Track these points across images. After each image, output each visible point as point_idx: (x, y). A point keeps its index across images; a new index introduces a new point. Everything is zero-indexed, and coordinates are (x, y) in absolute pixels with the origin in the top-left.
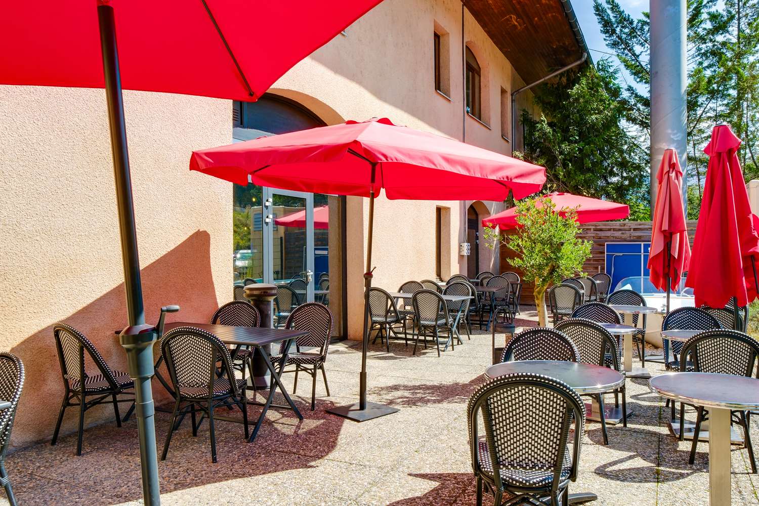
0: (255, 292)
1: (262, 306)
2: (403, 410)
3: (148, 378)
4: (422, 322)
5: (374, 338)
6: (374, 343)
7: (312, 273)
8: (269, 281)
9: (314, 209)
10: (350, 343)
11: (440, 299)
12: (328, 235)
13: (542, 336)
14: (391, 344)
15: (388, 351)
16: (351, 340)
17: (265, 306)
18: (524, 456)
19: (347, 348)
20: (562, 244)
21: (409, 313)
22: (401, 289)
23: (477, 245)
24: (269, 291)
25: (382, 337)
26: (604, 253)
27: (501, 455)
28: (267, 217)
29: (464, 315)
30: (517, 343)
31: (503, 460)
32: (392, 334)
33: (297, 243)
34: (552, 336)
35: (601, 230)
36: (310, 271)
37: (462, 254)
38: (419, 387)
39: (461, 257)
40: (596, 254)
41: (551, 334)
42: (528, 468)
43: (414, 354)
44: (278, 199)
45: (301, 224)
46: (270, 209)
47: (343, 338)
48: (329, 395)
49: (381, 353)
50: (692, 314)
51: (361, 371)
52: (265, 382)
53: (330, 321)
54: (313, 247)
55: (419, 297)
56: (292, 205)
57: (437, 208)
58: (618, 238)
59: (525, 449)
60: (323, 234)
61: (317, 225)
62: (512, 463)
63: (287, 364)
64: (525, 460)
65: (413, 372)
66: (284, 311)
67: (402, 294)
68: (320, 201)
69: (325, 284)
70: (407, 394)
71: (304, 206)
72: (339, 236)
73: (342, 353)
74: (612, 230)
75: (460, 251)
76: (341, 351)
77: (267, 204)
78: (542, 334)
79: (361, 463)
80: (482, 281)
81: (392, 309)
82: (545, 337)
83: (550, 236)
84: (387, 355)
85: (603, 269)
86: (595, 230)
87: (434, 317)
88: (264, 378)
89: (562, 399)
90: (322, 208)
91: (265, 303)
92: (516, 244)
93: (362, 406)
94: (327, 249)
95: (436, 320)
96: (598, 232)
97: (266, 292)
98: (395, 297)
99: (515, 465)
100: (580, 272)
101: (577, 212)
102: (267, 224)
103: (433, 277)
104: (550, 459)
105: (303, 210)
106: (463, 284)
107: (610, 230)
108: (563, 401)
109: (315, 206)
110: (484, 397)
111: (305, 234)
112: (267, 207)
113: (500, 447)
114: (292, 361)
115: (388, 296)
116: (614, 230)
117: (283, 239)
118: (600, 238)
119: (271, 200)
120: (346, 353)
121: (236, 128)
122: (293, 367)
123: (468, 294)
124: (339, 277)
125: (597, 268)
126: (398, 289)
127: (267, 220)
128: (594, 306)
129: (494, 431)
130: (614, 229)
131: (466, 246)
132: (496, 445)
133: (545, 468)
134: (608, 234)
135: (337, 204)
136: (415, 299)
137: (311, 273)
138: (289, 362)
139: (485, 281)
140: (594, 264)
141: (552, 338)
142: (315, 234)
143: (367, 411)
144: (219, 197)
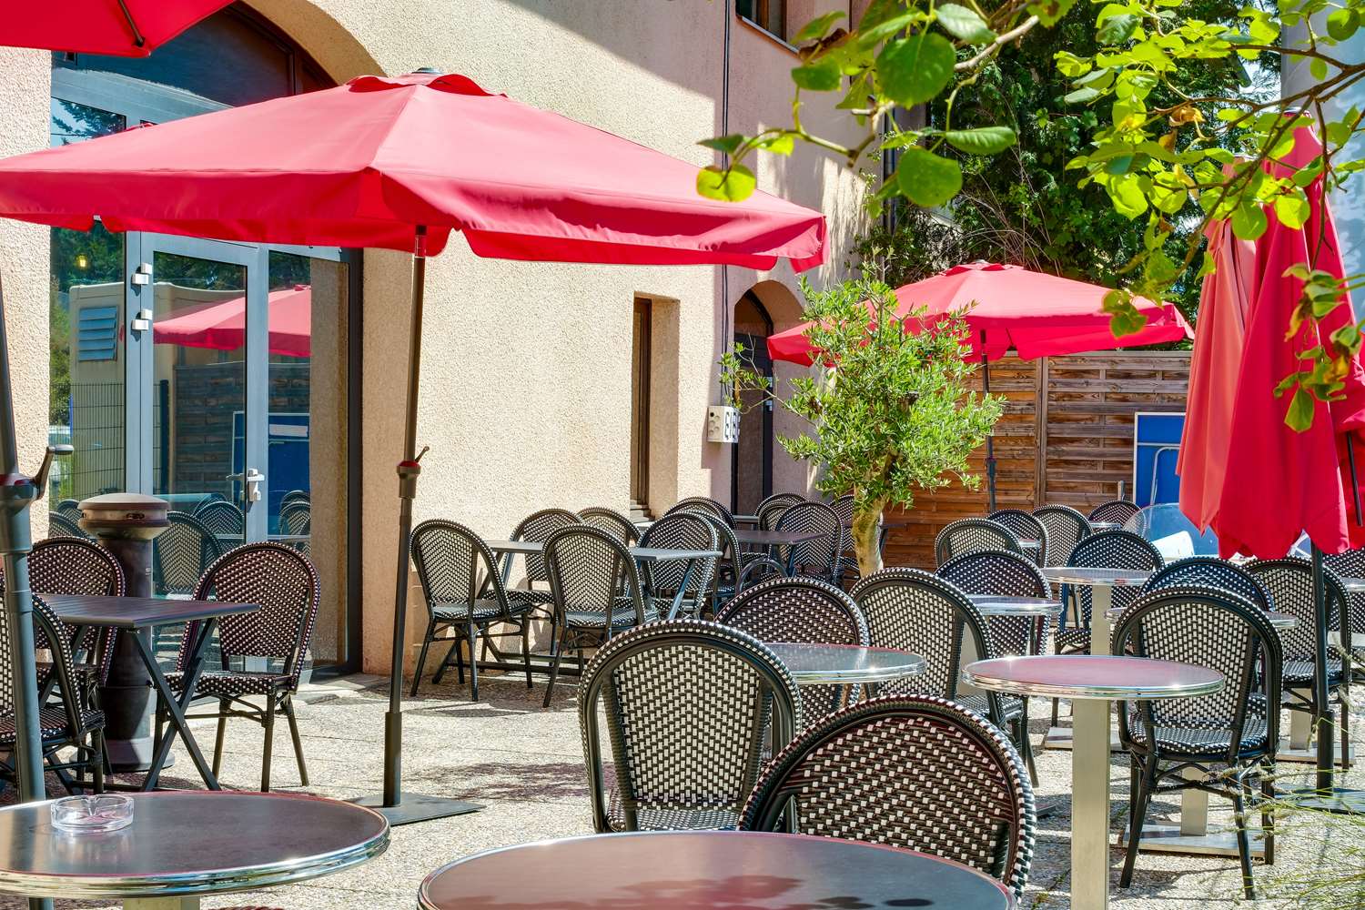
0: (110, 516)
1: (129, 554)
2: (494, 809)
3: (23, 555)
4: (569, 617)
5: (436, 667)
6: (436, 681)
7: (261, 478)
8: (140, 488)
9: (271, 295)
10: (372, 681)
11: (621, 554)
12: (307, 379)
13: (795, 596)
14: (484, 684)
15: (475, 699)
16: (371, 673)
17: (136, 554)
18: (682, 784)
19: (359, 691)
20: (912, 400)
21: (542, 597)
22: (520, 531)
23: (768, 415)
24: (147, 513)
25: (461, 665)
26: (1133, 443)
27: (640, 783)
28: (139, 316)
29: (694, 604)
30: (739, 612)
31: (644, 794)
32: (490, 658)
33: (213, 402)
34: (815, 596)
35: (1128, 375)
36: (255, 472)
37: (714, 438)
38: (547, 769)
39: (711, 449)
40: (1113, 445)
41: (813, 593)
42: (688, 804)
43: (546, 705)
44: (170, 267)
45: (230, 340)
46: (147, 294)
47: (348, 665)
48: (305, 782)
49: (453, 703)
50: (1208, 575)
51: (388, 710)
52: (132, 753)
53: (309, 591)
54: (266, 414)
55: (563, 546)
56: (197, 281)
57: (636, 299)
58: (1175, 400)
59: (684, 770)
60: (296, 373)
61: (279, 343)
62: (661, 797)
63: (195, 694)
64: (684, 792)
65: (534, 740)
66: (179, 589)
67: (522, 543)
68: (286, 272)
69: (298, 519)
70: (513, 780)
71: (240, 287)
72: (341, 375)
73: (345, 701)
74: (1159, 376)
75: (707, 431)
76: (343, 699)
77: (139, 279)
78: (794, 592)
79: (379, 890)
80: (764, 517)
81: (491, 587)
82: (800, 599)
83: (881, 379)
84: (471, 707)
85: (1128, 491)
86: (1111, 375)
87: (603, 601)
88: (130, 744)
89: (752, 671)
90: (292, 292)
91: (138, 544)
92: (807, 400)
93: (390, 798)
94: (304, 421)
95: (609, 610)
96: (1118, 382)
97: (138, 515)
98: (500, 552)
99: (666, 801)
100: (961, 474)
101: (969, 319)
102: (137, 334)
103: (622, 503)
104: (731, 789)
105: (239, 296)
106: (701, 521)
107: (1152, 375)
108: (755, 675)
109: (274, 285)
110: (607, 671)
111: (241, 372)
112: (137, 288)
113: (638, 769)
114: (208, 689)
115: (477, 545)
116: (1165, 375)
117: (171, 385)
118: (1124, 400)
119: (149, 268)
120: (356, 701)
121: (58, 70)
122: (213, 706)
123: (708, 546)
124: (340, 492)
125: (1113, 488)
126: (511, 531)
127: (139, 325)
128: (988, 558)
129: (627, 737)
130: (1164, 372)
131: (728, 417)
132: (632, 766)
133: (720, 804)
134: (1147, 386)
135: (338, 284)
136: (551, 553)
137: (257, 477)
138: (199, 691)
139: (774, 518)
140: (1104, 476)
141: (816, 600)
142: (271, 371)
143: (400, 810)
144: (15, 259)
